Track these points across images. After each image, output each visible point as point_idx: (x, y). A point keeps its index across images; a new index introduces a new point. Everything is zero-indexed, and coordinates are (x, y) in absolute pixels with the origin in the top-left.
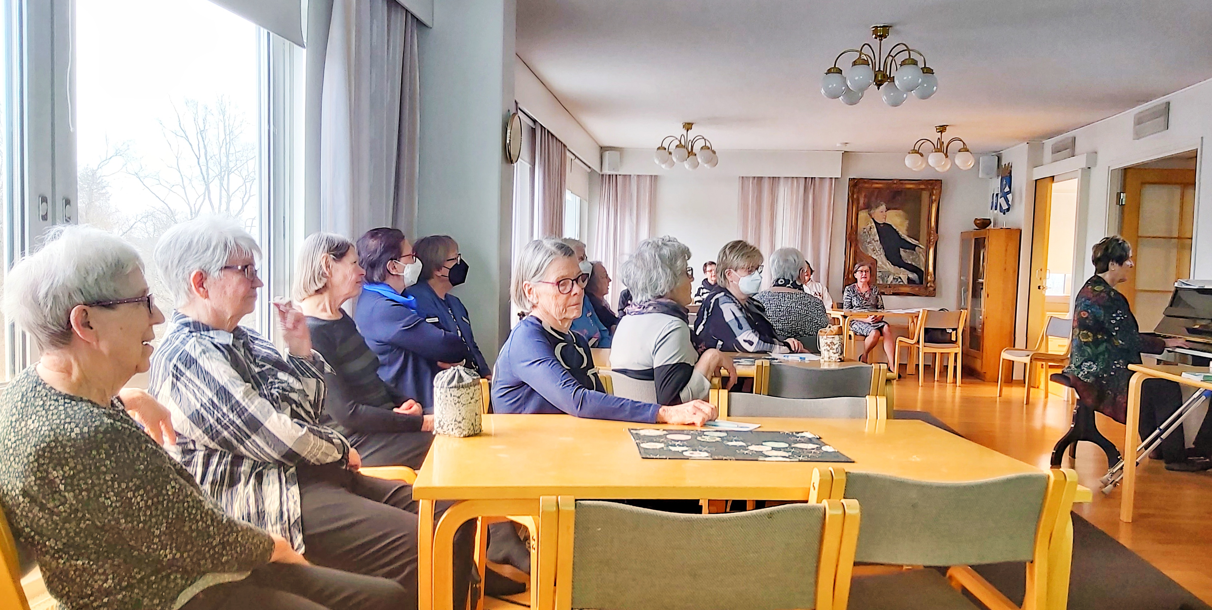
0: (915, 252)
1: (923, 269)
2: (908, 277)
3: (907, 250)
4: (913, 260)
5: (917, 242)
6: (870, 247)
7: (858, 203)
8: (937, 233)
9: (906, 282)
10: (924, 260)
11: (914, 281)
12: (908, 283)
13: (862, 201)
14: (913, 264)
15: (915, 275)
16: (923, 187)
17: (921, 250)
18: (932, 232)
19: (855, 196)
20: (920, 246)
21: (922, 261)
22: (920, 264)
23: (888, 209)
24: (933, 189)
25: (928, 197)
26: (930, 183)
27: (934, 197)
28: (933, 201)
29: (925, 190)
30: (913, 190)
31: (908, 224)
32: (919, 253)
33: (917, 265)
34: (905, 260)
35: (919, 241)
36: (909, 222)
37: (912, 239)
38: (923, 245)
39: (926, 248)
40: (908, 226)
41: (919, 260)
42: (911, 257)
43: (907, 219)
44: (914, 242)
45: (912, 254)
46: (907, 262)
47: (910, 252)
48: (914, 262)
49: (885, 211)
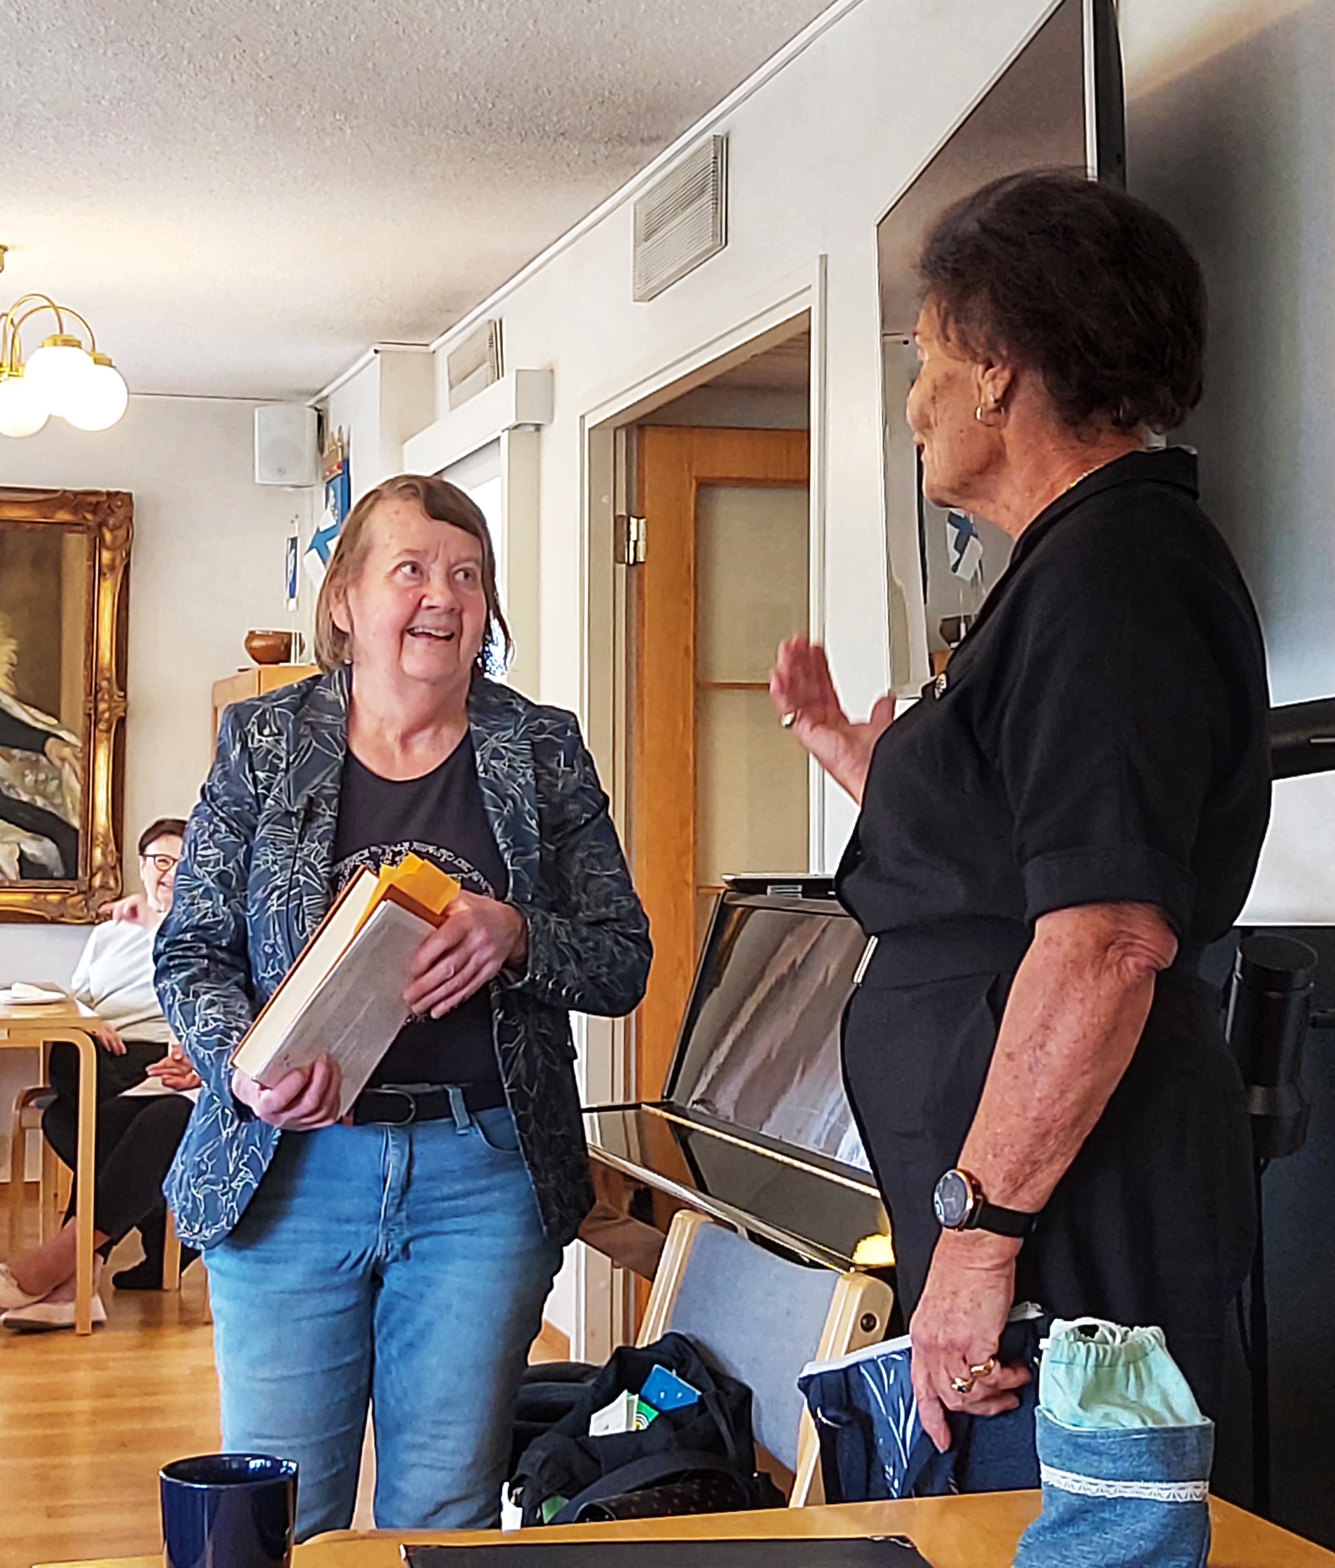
0: (43, 760)
1: (76, 823)
2: (22, 853)
3: (15, 752)
4: (38, 788)
5: (54, 721)
8: (123, 687)
9: (12, 872)
10: (78, 787)
11: (43, 867)
12: (22, 875)
14: (40, 802)
15: (48, 844)
16: (63, 516)
17: (67, 752)
18: (104, 684)
20: (62, 734)
21: (72, 790)
22: (63, 805)
24: (101, 525)
25: (85, 554)
26: (90, 504)
27: (106, 556)
28: (105, 570)
29: (76, 528)
30: (28, 526)
31: (15, 652)
32: (58, 763)
33: (53, 805)
34: (10, 787)
35: (57, 717)
36: (20, 644)
37: (32, 711)
38: (69, 730)
39: (84, 744)
40: (15, 662)
41: (60, 787)
42: (30, 778)
43: (10, 636)
44: (40, 720)
45: (35, 766)
46: (14, 796)
47: (27, 759)
48: (44, 796)
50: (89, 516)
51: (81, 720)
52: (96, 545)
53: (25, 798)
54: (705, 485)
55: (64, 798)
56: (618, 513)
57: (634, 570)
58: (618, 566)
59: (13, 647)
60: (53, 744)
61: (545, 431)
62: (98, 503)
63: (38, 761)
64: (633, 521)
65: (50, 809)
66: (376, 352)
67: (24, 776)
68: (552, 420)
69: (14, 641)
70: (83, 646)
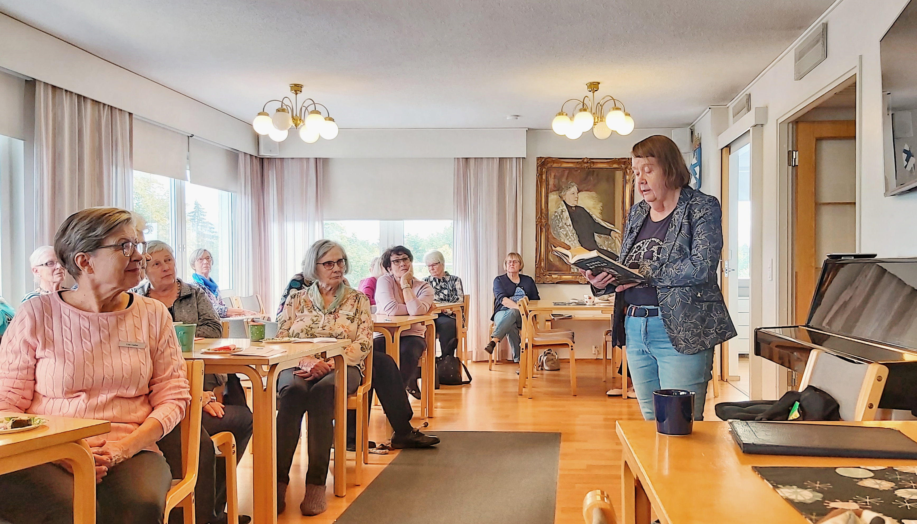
0: (610, 237)
3: (602, 235)
4: (609, 246)
5: (613, 226)
7: (548, 185)
13: (551, 182)
14: (609, 250)
16: (615, 166)
17: (617, 235)
19: (544, 177)
20: (616, 230)
21: (618, 247)
22: (616, 250)
23: (579, 191)
24: (626, 168)
25: (621, 177)
26: (623, 162)
27: (627, 177)
28: (627, 181)
29: (618, 169)
30: (605, 169)
31: (601, 206)
32: (614, 238)
33: (613, 251)
34: (601, 245)
35: (614, 226)
36: (603, 204)
37: (607, 223)
38: (618, 230)
39: (622, 233)
40: (602, 209)
41: (615, 246)
43: (601, 202)
44: (609, 226)
46: (602, 248)
47: (606, 237)
49: (576, 193)
50: (623, 166)
51: (621, 226)
52: (625, 174)
53: (605, 249)
54: (819, 140)
55: (616, 249)
56: (789, 150)
57: (794, 167)
58: (789, 167)
59: (601, 205)
60: (613, 233)
61: (764, 126)
62: (625, 162)
63: (609, 238)
64: (794, 152)
65: (612, 251)
66: (710, 108)
67: (605, 242)
68: (767, 123)
69: (601, 203)
70: (621, 203)
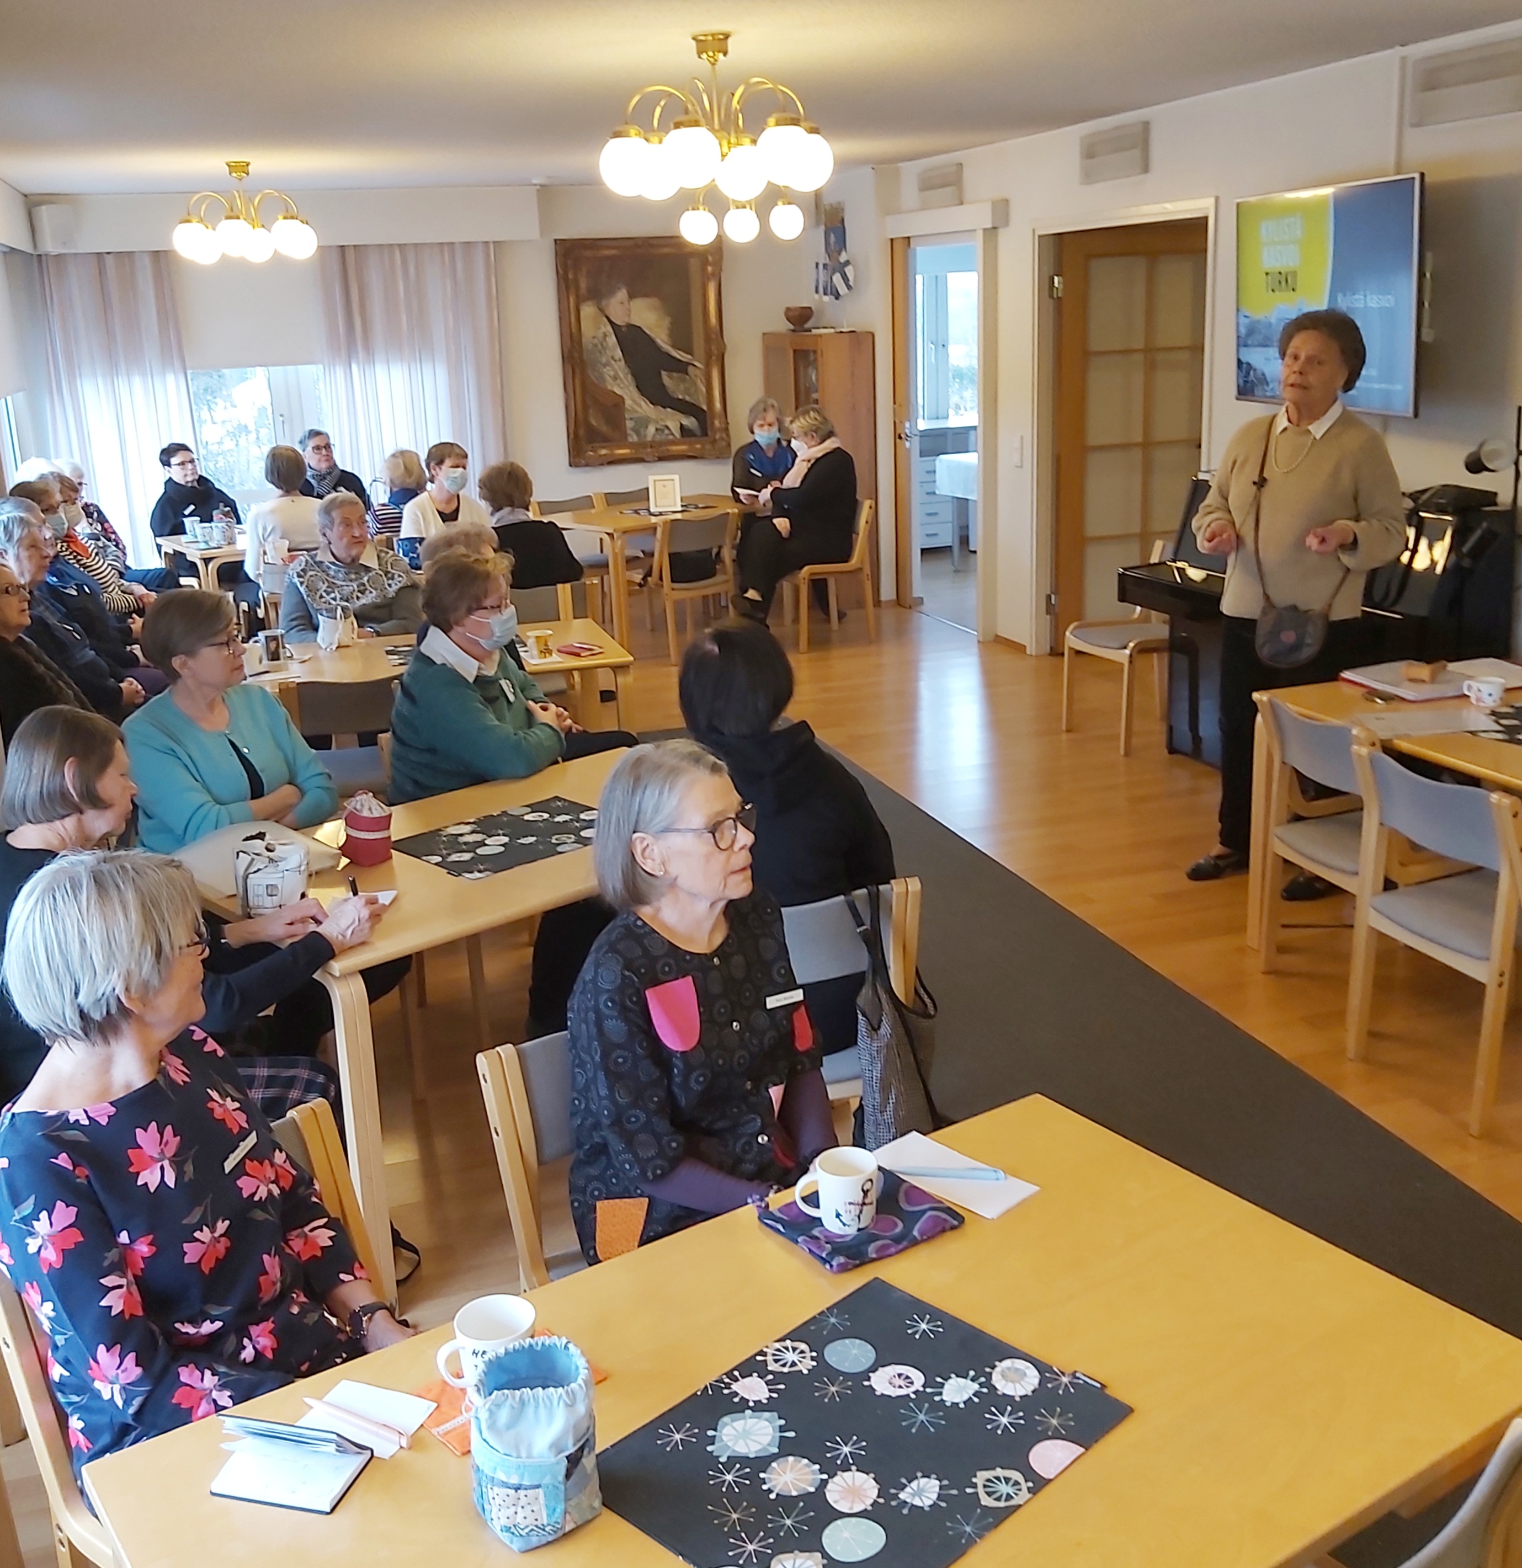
0: (687, 377)
1: (705, 408)
2: (681, 425)
3: (675, 374)
5: (690, 357)
6: (608, 372)
7: (577, 289)
8: (722, 336)
9: (677, 434)
10: (704, 389)
11: (690, 430)
12: (682, 436)
13: (583, 285)
14: (688, 398)
15: (693, 419)
17: (698, 372)
18: (714, 336)
19: (570, 276)
20: (696, 363)
21: (702, 390)
22: (699, 399)
23: (632, 296)
25: (699, 269)
27: (710, 269)
28: (710, 276)
29: (694, 255)
30: (672, 256)
31: (670, 323)
32: (693, 377)
33: (694, 400)
34: (673, 392)
35: (693, 355)
36: (672, 318)
37: (681, 352)
38: (700, 362)
39: (705, 367)
40: (670, 328)
41: (696, 391)
42: (682, 387)
43: (667, 315)
44: (685, 357)
45: (684, 381)
46: (675, 396)
47: (682, 377)
48: (689, 395)
49: (626, 302)
51: (703, 355)
52: (704, 264)
53: (680, 397)
55: (699, 396)
59: (669, 320)
60: (692, 369)
63: (685, 378)
65: (693, 402)
67: (680, 386)
69: (669, 317)
70: (702, 317)
